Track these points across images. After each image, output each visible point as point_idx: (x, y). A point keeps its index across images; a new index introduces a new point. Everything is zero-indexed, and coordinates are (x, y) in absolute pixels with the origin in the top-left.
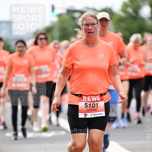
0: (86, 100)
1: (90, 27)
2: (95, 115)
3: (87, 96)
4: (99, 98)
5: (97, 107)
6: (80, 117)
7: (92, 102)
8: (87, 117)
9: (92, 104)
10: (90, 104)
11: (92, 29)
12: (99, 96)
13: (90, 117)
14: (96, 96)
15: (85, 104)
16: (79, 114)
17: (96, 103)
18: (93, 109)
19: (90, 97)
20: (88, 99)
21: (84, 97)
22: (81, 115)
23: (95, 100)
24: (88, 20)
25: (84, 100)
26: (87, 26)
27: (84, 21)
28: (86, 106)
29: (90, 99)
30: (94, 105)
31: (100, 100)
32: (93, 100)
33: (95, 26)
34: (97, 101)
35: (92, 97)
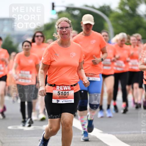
0: (59, 89)
1: (64, 30)
2: (66, 101)
3: (60, 86)
4: (70, 88)
5: (68, 95)
6: (53, 102)
7: (64, 90)
8: (59, 103)
9: (63, 92)
10: (62, 92)
11: (65, 31)
12: (70, 86)
13: (62, 103)
14: (67, 86)
15: (58, 92)
16: (53, 100)
17: (67, 92)
18: (65, 96)
19: (62, 86)
20: (61, 88)
21: (57, 86)
22: (54, 101)
23: (67, 89)
24: (62, 24)
25: (57, 89)
26: (61, 29)
27: (59, 25)
28: (59, 94)
29: (62, 88)
30: (65, 93)
31: (70, 89)
32: (65, 89)
33: (68, 29)
34: (68, 90)
35: (64, 86)
